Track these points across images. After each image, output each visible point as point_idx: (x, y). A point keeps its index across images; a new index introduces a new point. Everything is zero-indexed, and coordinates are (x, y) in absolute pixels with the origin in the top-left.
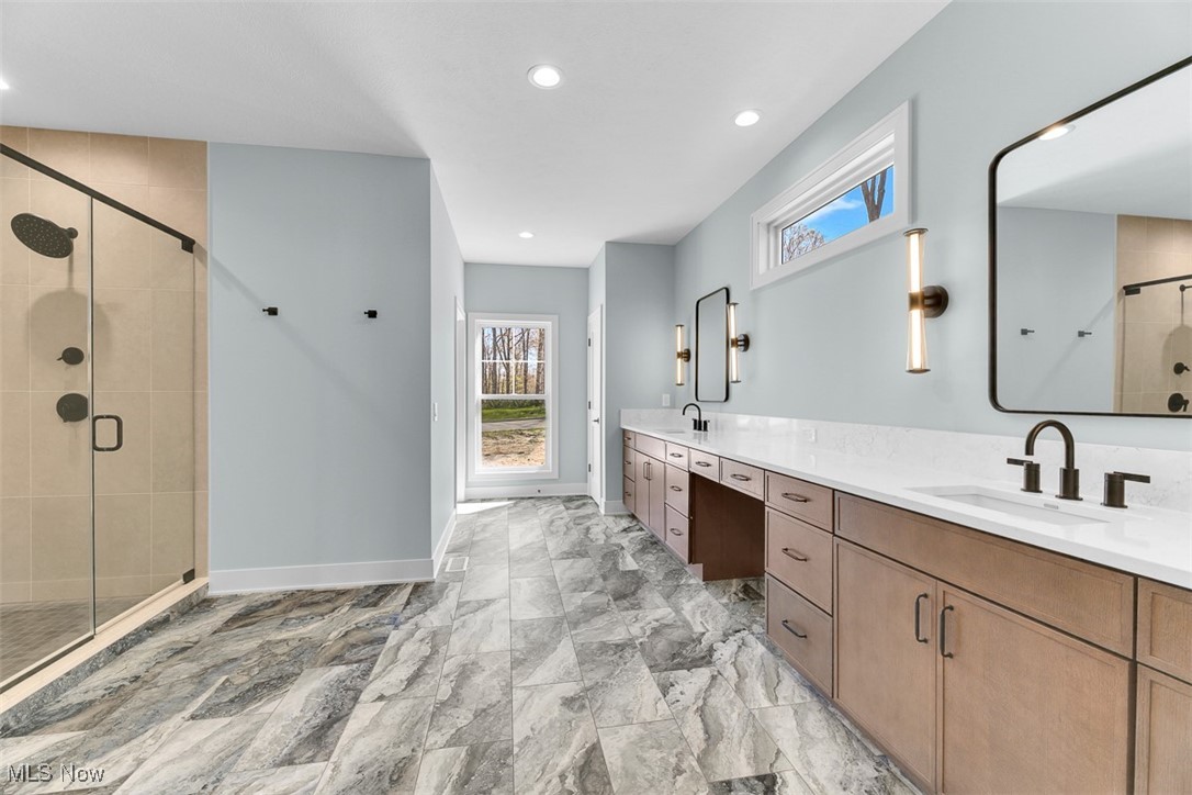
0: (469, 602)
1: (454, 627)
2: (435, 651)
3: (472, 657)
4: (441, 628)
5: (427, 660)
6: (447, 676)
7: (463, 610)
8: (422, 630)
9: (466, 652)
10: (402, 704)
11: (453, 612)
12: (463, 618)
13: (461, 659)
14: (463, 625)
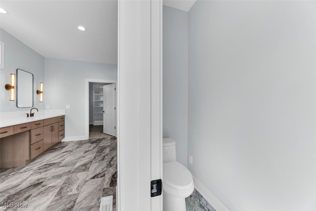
0: (101, 177)
1: (106, 168)
2: (110, 163)
3: (101, 162)
4: (109, 167)
5: (111, 161)
6: (106, 159)
7: (103, 174)
8: (114, 167)
9: (102, 163)
10: (113, 155)
11: (106, 173)
12: (103, 171)
13: (103, 162)
14: (103, 169)
